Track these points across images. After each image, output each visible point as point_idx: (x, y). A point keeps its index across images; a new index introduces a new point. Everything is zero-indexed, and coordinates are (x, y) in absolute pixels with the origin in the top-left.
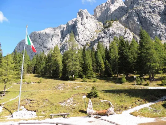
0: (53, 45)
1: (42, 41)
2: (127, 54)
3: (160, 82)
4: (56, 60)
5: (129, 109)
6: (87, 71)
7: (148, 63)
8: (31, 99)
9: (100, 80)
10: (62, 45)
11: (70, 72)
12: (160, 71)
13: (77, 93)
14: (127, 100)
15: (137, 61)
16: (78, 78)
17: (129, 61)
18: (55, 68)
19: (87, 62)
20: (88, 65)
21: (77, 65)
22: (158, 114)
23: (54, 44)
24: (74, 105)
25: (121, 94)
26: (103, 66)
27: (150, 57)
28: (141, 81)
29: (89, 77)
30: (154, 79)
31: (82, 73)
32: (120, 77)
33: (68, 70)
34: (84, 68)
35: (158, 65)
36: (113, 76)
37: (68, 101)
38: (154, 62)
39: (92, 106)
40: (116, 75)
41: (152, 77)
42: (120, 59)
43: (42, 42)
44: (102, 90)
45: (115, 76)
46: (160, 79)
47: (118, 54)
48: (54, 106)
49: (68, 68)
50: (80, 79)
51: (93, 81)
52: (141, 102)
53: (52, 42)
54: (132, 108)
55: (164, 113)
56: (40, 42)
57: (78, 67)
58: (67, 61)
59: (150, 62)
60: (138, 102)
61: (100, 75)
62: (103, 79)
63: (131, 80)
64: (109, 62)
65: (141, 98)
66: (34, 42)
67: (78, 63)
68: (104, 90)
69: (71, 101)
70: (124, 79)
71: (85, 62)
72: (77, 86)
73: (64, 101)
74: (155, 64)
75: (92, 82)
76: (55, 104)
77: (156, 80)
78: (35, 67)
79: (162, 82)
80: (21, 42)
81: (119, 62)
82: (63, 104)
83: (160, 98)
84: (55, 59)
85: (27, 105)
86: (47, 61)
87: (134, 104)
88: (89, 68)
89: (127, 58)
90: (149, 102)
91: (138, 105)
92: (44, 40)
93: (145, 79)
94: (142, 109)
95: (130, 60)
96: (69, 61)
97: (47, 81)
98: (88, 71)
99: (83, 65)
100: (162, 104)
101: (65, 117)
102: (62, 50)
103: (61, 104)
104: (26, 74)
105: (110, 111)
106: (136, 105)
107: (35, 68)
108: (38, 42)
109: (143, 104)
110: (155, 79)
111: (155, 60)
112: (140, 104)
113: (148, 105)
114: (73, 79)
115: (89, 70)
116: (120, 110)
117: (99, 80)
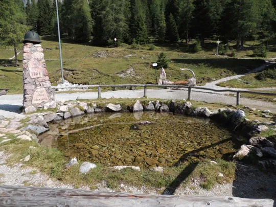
2: (208, 4)
3: (251, 52)
4: (80, 9)
5: (213, 81)
6: (138, 31)
7: (241, 22)
8: (71, 68)
9: (160, 47)
11: (109, 32)
12: (254, 36)
13: (137, 62)
14: (209, 72)
15: (222, 18)
16: (122, 43)
17: (210, 17)
18: (80, 25)
19: (139, 15)
20: (139, 21)
21: (121, 20)
22: (250, 85)
24: (137, 77)
25: (200, 64)
26: (164, 24)
27: (245, 12)
28: (225, 49)
29: (142, 43)
30: (242, 48)
31: (129, 35)
32: (190, 43)
33: (105, 28)
34: (132, 26)
35: (255, 25)
36: (179, 41)
37: (128, 72)
38: (249, 21)
39: (166, 77)
40: (184, 41)
41: (240, 44)
42: (195, 11)
44: (171, 60)
45: (182, 43)
46: (252, 48)
47: (193, 3)
48: (110, 78)
49: (104, 26)
50: (127, 44)
51: (148, 48)
52: (228, 73)
54: (217, 80)
55: (256, 84)
57: (122, 24)
58: (104, 12)
59: (243, 19)
60: (224, 74)
61: (157, 40)
62: (164, 46)
63: (208, 47)
64: (175, 17)
65: (228, 69)
67: (122, 16)
68: (173, 60)
69: (131, 72)
70: (199, 46)
71: (133, 15)
72: (128, 55)
73: (123, 72)
74: (250, 23)
75: (147, 50)
76: (110, 75)
77: (246, 49)
78: (38, 22)
79: (255, 52)
81: (193, 17)
82: (122, 75)
83: (252, 70)
84: (78, 7)
85: (69, 76)
86: (64, 12)
87: (219, 75)
88: (141, 27)
89: (208, 10)
90: (238, 74)
91: (225, 77)
93: (230, 48)
94: (230, 81)
95: (211, 15)
96: (107, 12)
97: (71, 47)
98: (140, 32)
99: (130, 21)
100: (255, 75)
101: (132, 88)
103: (118, 75)
105: (192, 82)
106: (221, 76)
107: (40, 24)
109: (230, 76)
110: (244, 48)
111: (252, 16)
112: (227, 76)
113: (237, 77)
114: (116, 45)
115: (141, 30)
116: (201, 82)
117: (157, 47)
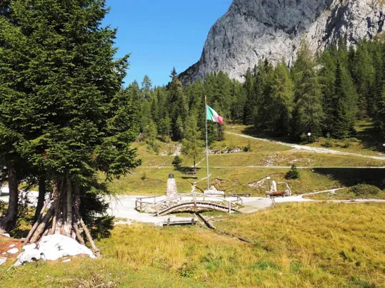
0: (303, 14)
1: (268, 10)
8: (221, 178)
10: (334, 11)
11: (303, 125)
13: (275, 173)
23: (306, 13)
33: (298, 122)
43: (272, 14)
48: (242, 187)
53: (300, 7)
56: (265, 16)
66: (249, 20)
69: (262, 182)
72: (294, 160)
73: (254, 182)
80: (216, 26)
82: (252, 185)
85: (217, 184)
92: (276, 7)
102: (334, 26)
103: (249, 184)
104: (229, 126)
105: (286, 193)
107: (246, 111)
108: (258, 16)
